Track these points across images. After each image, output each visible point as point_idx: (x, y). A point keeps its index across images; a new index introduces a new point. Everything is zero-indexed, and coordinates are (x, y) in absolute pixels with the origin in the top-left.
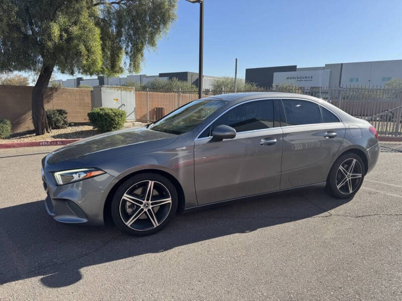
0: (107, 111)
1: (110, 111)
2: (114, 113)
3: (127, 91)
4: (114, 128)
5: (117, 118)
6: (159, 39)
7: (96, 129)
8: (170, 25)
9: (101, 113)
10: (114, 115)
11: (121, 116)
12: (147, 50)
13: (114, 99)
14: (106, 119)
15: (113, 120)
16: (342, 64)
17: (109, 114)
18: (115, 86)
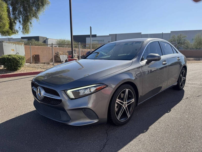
0: (14, 57)
1: (16, 56)
2: (19, 57)
3: (19, 45)
4: (19, 67)
5: (20, 61)
6: (41, 14)
7: (6, 68)
8: (46, 7)
9: (10, 58)
10: (19, 58)
11: (23, 59)
12: (33, 20)
13: (11, 50)
14: (13, 61)
15: (18, 62)
16: (116, 34)
17: (15, 59)
18: (12, 42)
